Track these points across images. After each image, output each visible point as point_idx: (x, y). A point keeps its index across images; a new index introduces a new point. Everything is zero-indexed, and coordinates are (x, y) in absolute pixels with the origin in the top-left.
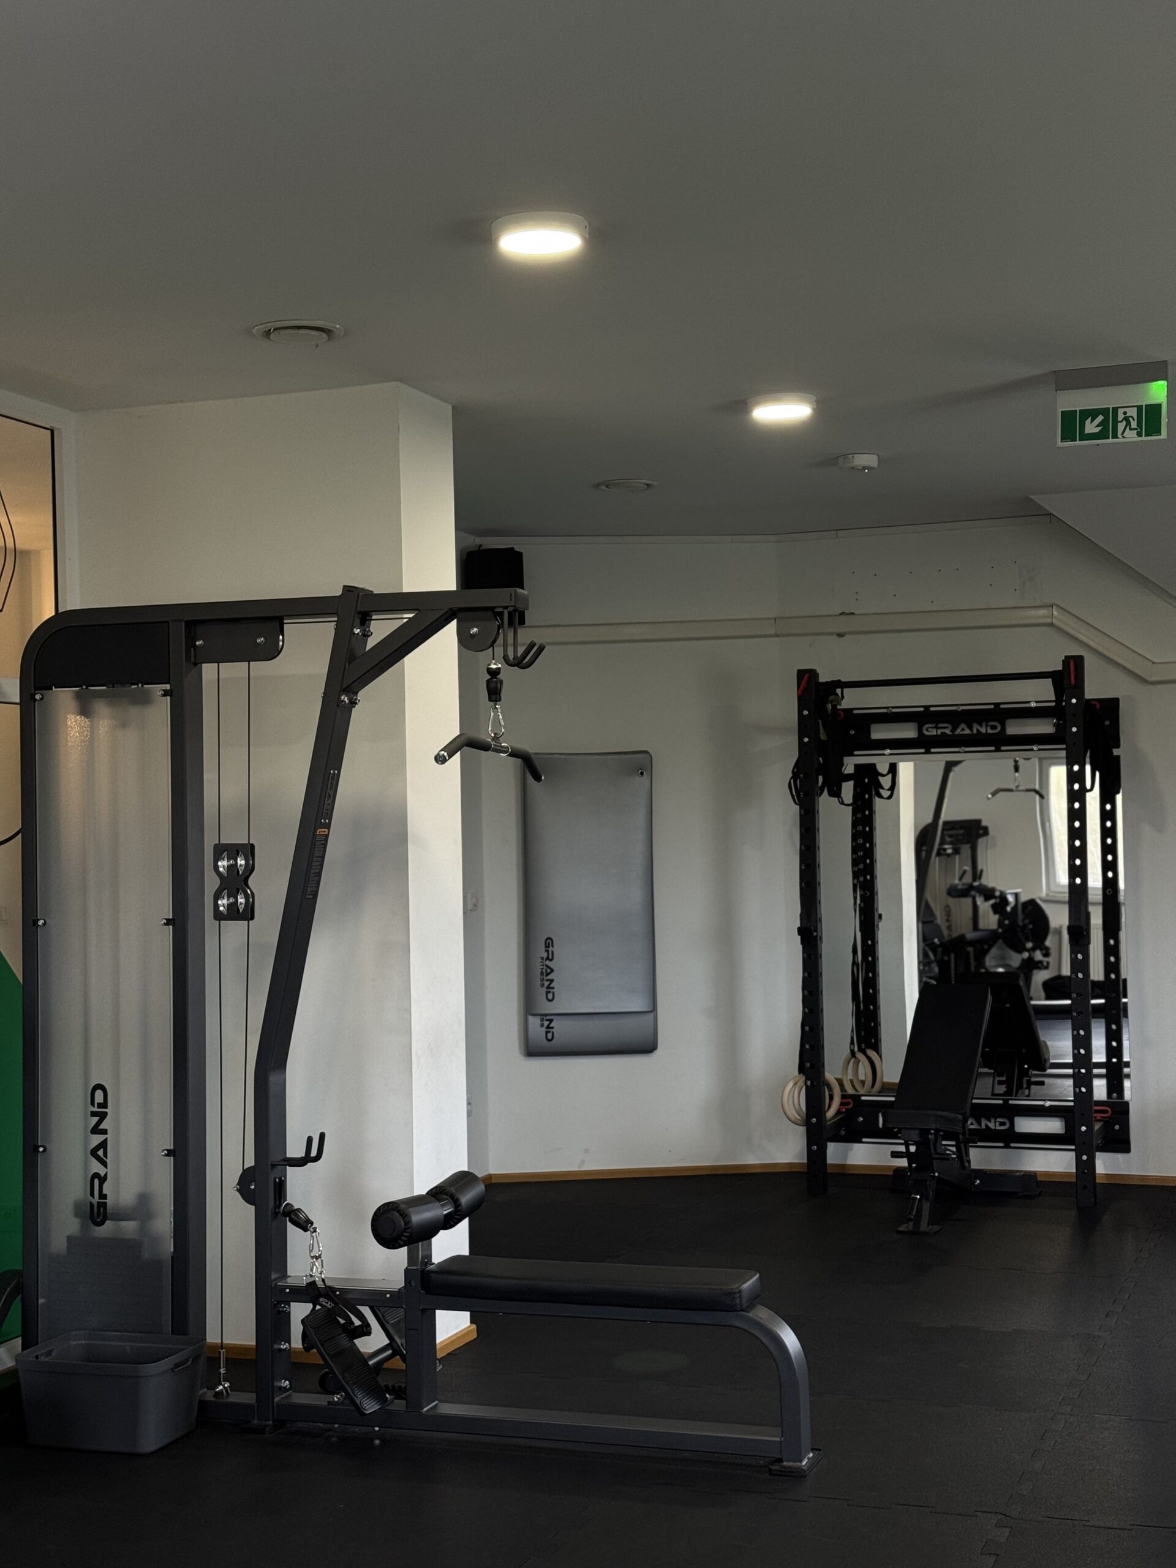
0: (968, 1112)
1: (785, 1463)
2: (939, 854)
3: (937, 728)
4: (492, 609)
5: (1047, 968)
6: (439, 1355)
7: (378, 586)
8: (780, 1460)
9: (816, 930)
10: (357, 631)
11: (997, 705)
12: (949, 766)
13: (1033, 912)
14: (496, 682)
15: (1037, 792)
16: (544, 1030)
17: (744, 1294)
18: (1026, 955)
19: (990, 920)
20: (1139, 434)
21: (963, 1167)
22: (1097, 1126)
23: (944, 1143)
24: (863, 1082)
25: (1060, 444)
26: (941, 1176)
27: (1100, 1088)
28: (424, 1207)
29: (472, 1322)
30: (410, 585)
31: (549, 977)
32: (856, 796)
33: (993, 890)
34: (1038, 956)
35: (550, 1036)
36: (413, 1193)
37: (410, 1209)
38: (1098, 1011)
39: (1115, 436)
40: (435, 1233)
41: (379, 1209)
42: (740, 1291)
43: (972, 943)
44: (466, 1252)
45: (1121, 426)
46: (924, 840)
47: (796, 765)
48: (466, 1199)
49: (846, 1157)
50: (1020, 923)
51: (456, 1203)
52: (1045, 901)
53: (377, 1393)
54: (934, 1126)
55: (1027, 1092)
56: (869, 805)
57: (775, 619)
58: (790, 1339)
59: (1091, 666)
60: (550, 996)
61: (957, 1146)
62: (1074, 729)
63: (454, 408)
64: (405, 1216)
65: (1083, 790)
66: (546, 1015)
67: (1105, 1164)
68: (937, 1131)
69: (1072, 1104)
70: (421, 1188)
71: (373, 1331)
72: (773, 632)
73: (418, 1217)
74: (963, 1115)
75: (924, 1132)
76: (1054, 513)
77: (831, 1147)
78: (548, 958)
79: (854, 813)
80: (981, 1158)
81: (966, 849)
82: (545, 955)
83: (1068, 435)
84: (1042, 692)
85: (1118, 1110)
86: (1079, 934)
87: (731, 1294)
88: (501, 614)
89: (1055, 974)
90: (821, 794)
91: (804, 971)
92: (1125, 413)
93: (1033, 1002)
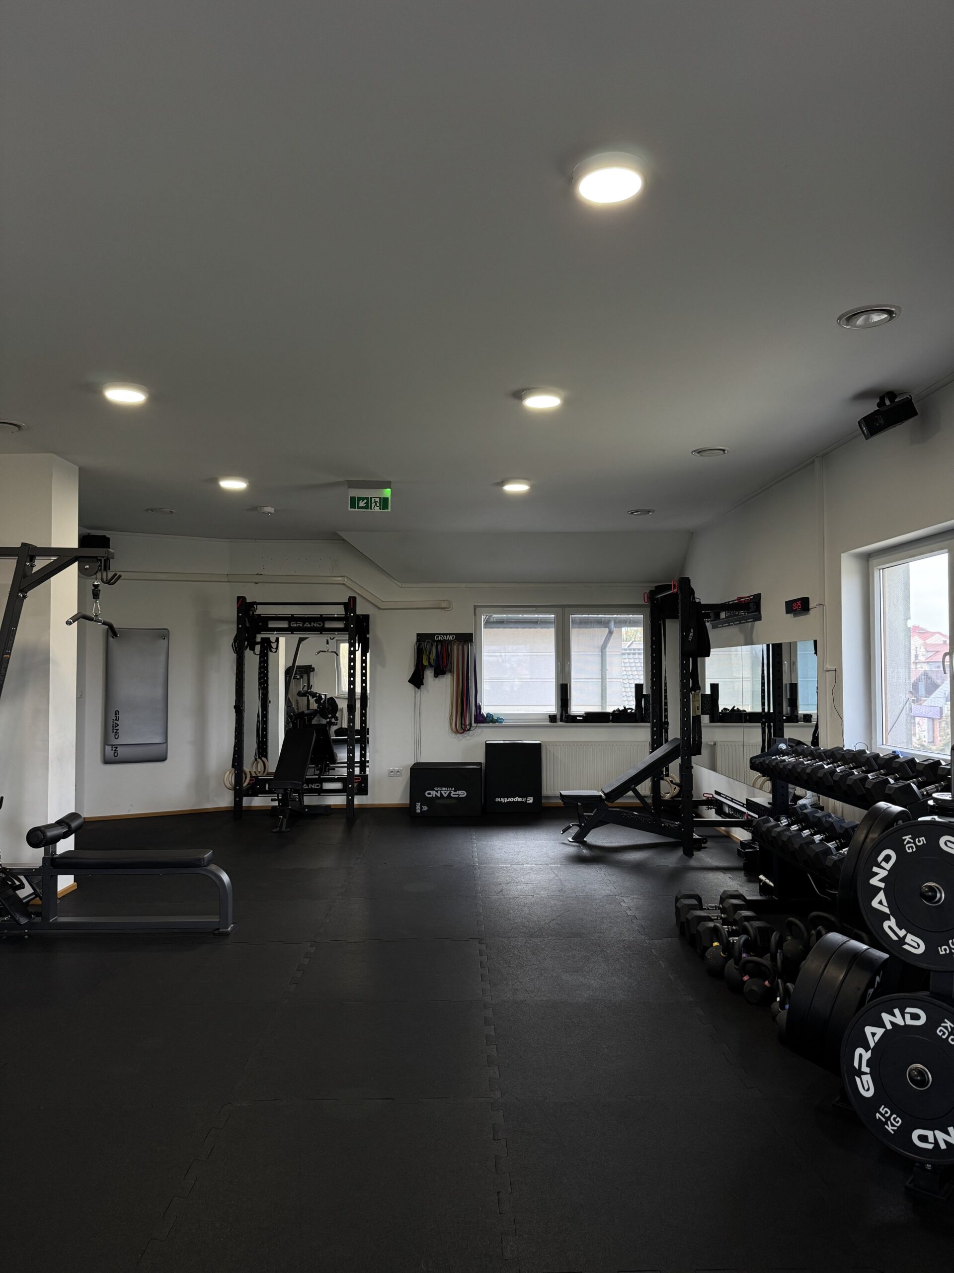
0: (304, 781)
1: (221, 930)
2: (294, 678)
3: (296, 624)
4: (96, 557)
5: (336, 725)
6: (59, 897)
7: (39, 544)
8: (219, 929)
9: (242, 707)
10: (28, 564)
11: (321, 615)
12: (301, 640)
13: (332, 702)
14: (97, 591)
15: (335, 653)
16: (113, 752)
17: (205, 859)
18: (328, 720)
19: (314, 706)
20: (380, 509)
21: (301, 804)
22: (355, 785)
23: (294, 795)
24: (260, 772)
25: (349, 509)
26: (293, 808)
27: (357, 771)
28: (54, 829)
29: (75, 882)
30: (54, 545)
31: (117, 728)
32: (261, 651)
33: (316, 693)
34: (333, 720)
35: (116, 754)
36: (47, 822)
37: (47, 830)
38: (358, 741)
39: (371, 509)
40: (58, 840)
41: (30, 830)
42: (204, 858)
43: (307, 715)
44: (73, 849)
45: (373, 505)
46: (288, 672)
47: (236, 637)
48: (74, 825)
49: (251, 803)
50: (327, 707)
51: (69, 826)
52: (336, 698)
53: (28, 915)
54: (290, 787)
55: (328, 773)
56: (267, 655)
57: (228, 575)
58: (225, 877)
59: (359, 601)
60: (117, 737)
61: (299, 796)
62: (352, 626)
63: (80, 468)
64: (43, 833)
65: (355, 651)
66: (114, 745)
67: (358, 800)
68: (291, 789)
69: (346, 776)
70: (52, 820)
71: (26, 887)
72: (226, 580)
73: (50, 833)
74: (302, 782)
75: (286, 790)
76: (346, 540)
77: (245, 799)
78: (116, 720)
79: (260, 658)
80: (309, 800)
81: (305, 676)
82: (115, 718)
83: (353, 506)
84: (340, 611)
85: (364, 778)
86: (351, 708)
87: (199, 860)
88: (101, 560)
89: (340, 727)
90: (246, 649)
91: (236, 724)
92: (375, 500)
93: (332, 738)
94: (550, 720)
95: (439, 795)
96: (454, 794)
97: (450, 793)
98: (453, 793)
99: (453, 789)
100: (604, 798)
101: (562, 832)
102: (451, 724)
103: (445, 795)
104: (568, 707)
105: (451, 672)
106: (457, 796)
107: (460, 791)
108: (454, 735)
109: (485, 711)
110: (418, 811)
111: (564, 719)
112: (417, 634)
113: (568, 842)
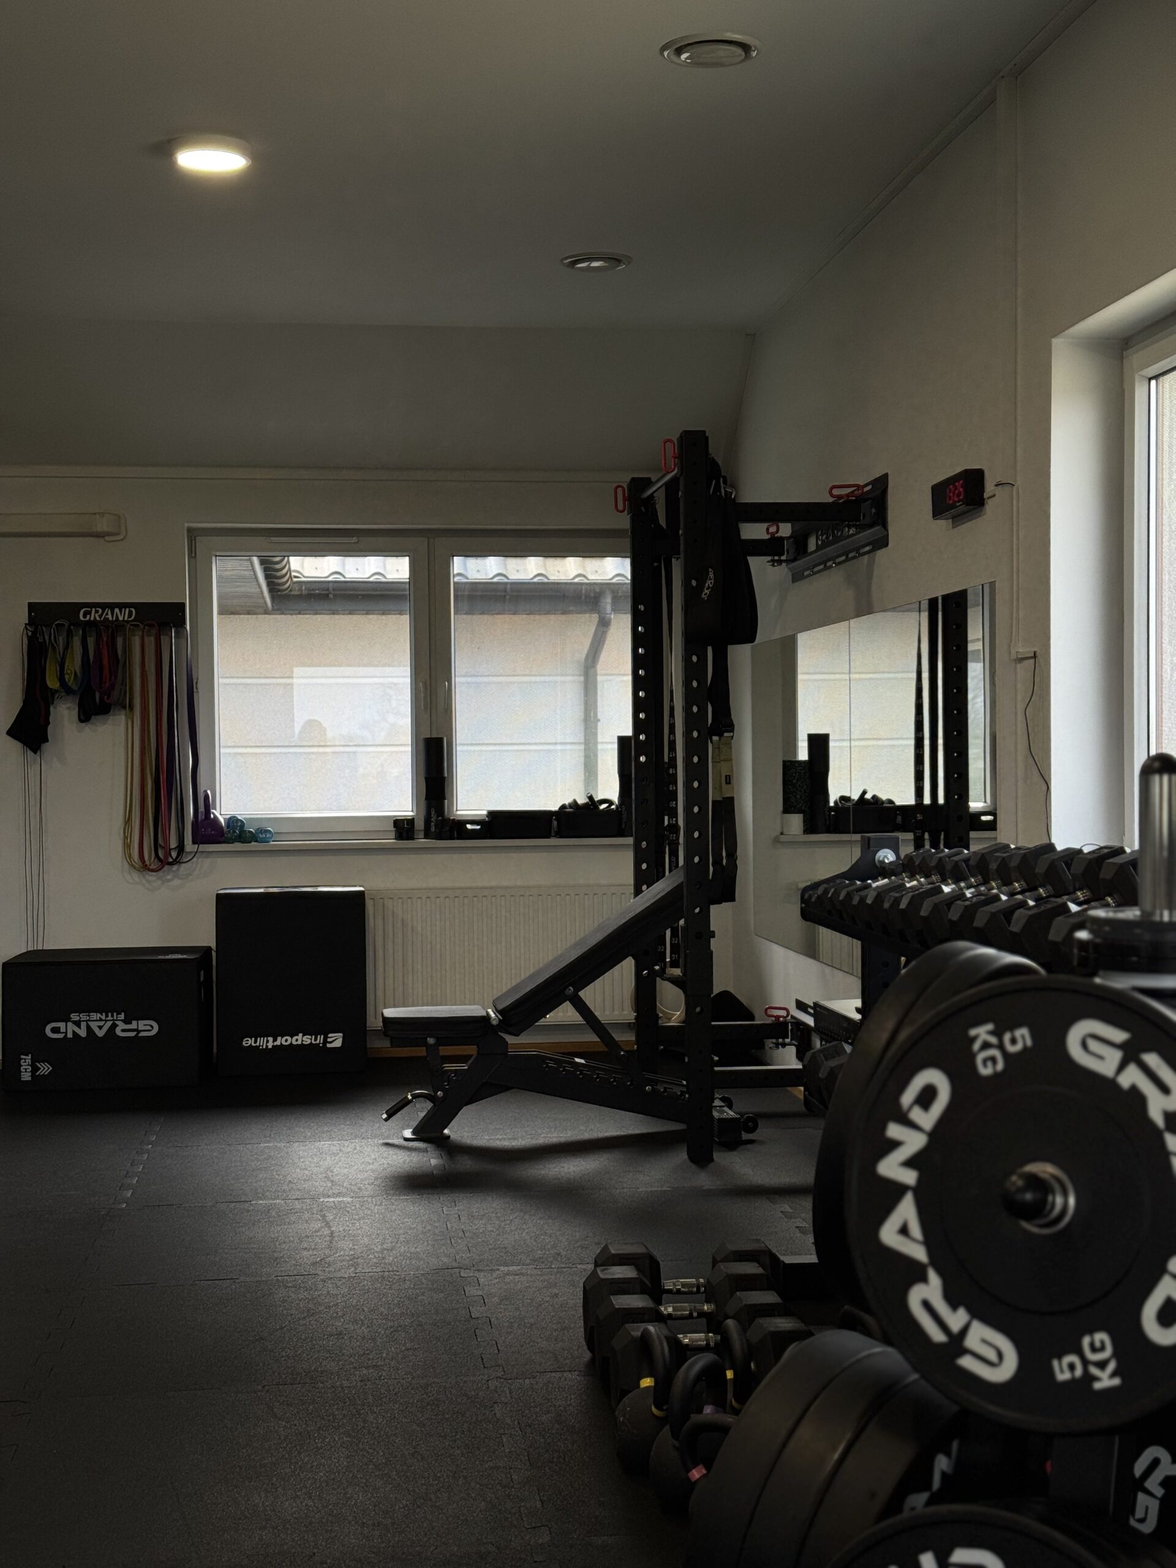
94: (397, 831)
95: (83, 1033)
96: (123, 1031)
97: (114, 1026)
98: (121, 1026)
99: (122, 1016)
100: (495, 1023)
101: (385, 1116)
102: (127, 846)
103: (100, 1033)
104: (444, 799)
105: (124, 707)
106: (133, 1034)
107: (141, 1023)
108: (136, 876)
109: (222, 813)
110: (26, 1076)
111: (433, 829)
112: (30, 604)
113: (402, 1142)
